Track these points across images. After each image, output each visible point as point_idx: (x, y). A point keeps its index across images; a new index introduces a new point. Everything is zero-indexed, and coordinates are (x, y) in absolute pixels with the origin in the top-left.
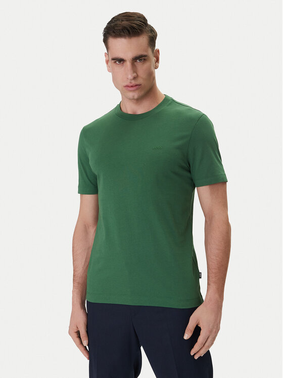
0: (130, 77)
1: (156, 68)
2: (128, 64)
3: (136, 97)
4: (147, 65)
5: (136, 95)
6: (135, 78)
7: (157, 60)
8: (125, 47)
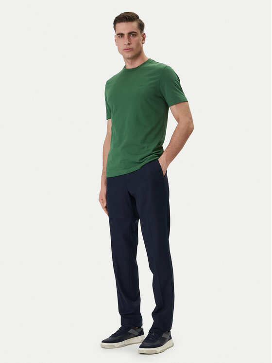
0: (126, 43)
1: (143, 44)
2: (126, 36)
3: (130, 56)
4: (137, 38)
5: (129, 55)
6: (129, 44)
7: (144, 39)
8: (124, 27)
